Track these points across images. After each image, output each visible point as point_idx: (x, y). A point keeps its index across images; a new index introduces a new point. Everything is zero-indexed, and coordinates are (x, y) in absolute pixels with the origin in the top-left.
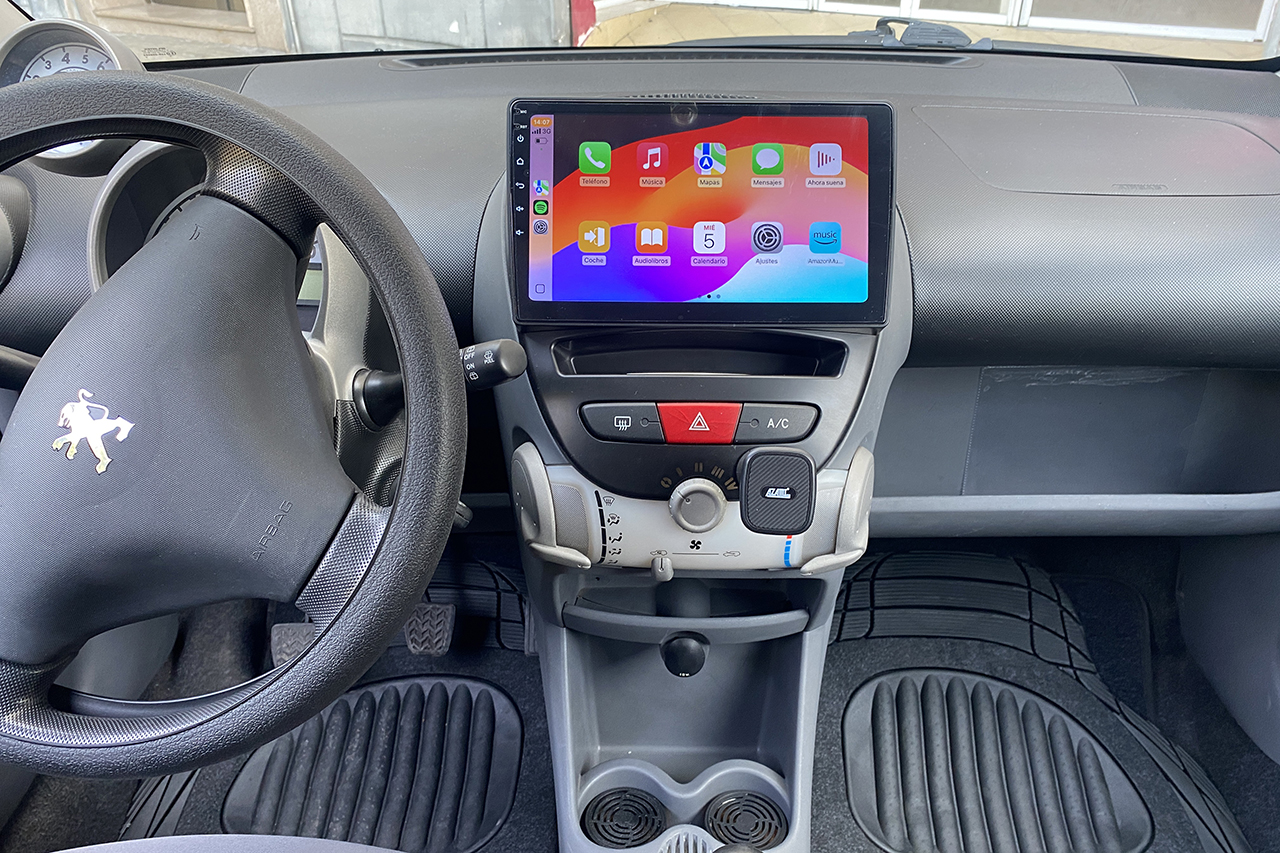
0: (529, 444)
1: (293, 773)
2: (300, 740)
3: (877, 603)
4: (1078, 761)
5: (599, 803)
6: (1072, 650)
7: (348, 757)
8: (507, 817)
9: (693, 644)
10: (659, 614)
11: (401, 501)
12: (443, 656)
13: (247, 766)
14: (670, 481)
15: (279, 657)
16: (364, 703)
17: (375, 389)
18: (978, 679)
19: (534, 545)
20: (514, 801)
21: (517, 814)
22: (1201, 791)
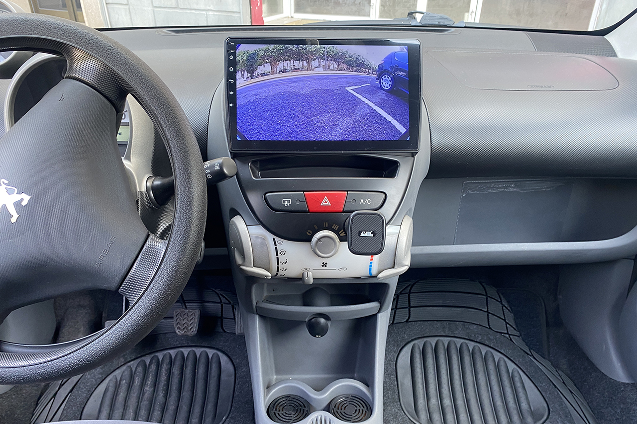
0: (239, 216)
1: (117, 397)
2: (120, 381)
3: (412, 305)
4: (512, 379)
5: (276, 402)
6: (508, 325)
7: (146, 389)
8: (228, 417)
9: (322, 320)
10: (304, 305)
11: (173, 236)
12: (194, 336)
13: (93, 395)
14: (311, 232)
16: (154, 361)
17: (158, 186)
18: (462, 341)
19: (242, 267)
20: (231, 407)
21: (233, 414)
22: (571, 392)
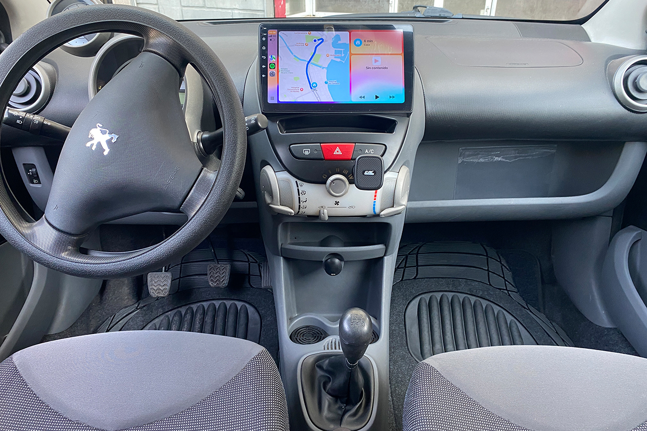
0: (268, 166)
2: (159, 327)
3: (419, 264)
4: (510, 330)
5: (297, 331)
6: (507, 282)
9: (337, 261)
10: (322, 246)
12: (225, 288)
14: (326, 176)
15: (151, 287)
16: (189, 312)
17: (206, 138)
18: (465, 295)
19: (271, 205)
22: (563, 341)
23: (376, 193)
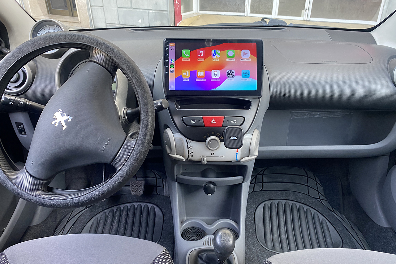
0: (169, 128)
1: (98, 229)
2: (100, 220)
3: (264, 181)
4: (322, 225)
5: (186, 231)
6: (320, 194)
7: (114, 225)
8: (159, 240)
9: (212, 186)
10: (202, 177)
11: (139, 137)
12: (141, 196)
13: (85, 227)
14: (206, 137)
16: (118, 210)
17: (129, 113)
18: (293, 202)
19: (170, 155)
20: (161, 236)
21: (162, 240)
22: (356, 233)
23: (237, 150)
